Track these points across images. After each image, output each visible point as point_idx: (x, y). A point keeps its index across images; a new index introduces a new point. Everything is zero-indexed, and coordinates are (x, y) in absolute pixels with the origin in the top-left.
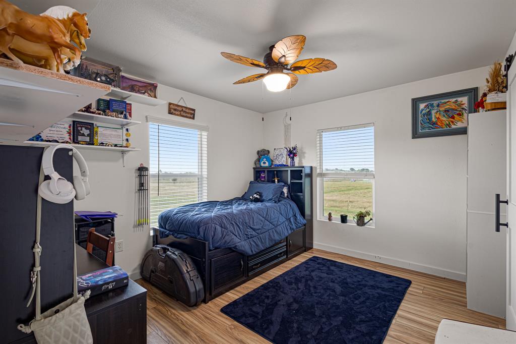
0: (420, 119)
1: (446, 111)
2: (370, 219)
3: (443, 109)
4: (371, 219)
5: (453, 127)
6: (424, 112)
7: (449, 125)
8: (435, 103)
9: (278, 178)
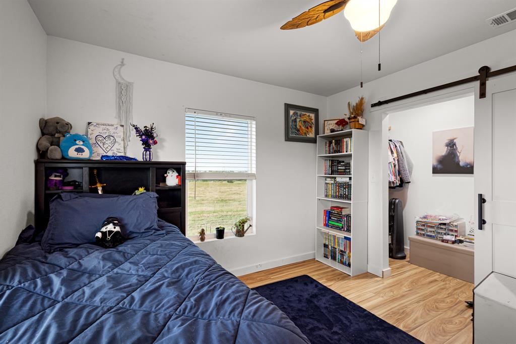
0: (290, 123)
1: (305, 122)
2: (249, 226)
3: (302, 119)
4: (251, 226)
5: (308, 136)
6: (292, 118)
7: (305, 134)
8: (299, 112)
9: (101, 183)
